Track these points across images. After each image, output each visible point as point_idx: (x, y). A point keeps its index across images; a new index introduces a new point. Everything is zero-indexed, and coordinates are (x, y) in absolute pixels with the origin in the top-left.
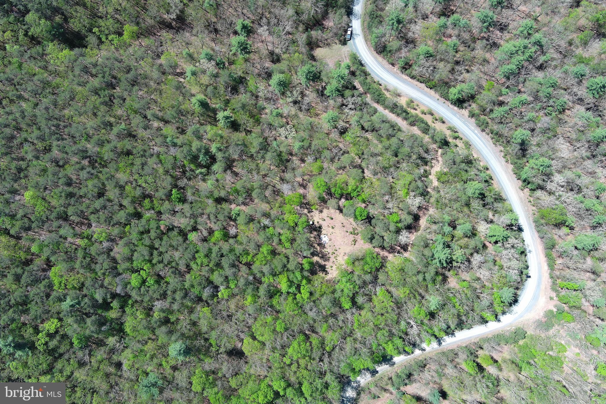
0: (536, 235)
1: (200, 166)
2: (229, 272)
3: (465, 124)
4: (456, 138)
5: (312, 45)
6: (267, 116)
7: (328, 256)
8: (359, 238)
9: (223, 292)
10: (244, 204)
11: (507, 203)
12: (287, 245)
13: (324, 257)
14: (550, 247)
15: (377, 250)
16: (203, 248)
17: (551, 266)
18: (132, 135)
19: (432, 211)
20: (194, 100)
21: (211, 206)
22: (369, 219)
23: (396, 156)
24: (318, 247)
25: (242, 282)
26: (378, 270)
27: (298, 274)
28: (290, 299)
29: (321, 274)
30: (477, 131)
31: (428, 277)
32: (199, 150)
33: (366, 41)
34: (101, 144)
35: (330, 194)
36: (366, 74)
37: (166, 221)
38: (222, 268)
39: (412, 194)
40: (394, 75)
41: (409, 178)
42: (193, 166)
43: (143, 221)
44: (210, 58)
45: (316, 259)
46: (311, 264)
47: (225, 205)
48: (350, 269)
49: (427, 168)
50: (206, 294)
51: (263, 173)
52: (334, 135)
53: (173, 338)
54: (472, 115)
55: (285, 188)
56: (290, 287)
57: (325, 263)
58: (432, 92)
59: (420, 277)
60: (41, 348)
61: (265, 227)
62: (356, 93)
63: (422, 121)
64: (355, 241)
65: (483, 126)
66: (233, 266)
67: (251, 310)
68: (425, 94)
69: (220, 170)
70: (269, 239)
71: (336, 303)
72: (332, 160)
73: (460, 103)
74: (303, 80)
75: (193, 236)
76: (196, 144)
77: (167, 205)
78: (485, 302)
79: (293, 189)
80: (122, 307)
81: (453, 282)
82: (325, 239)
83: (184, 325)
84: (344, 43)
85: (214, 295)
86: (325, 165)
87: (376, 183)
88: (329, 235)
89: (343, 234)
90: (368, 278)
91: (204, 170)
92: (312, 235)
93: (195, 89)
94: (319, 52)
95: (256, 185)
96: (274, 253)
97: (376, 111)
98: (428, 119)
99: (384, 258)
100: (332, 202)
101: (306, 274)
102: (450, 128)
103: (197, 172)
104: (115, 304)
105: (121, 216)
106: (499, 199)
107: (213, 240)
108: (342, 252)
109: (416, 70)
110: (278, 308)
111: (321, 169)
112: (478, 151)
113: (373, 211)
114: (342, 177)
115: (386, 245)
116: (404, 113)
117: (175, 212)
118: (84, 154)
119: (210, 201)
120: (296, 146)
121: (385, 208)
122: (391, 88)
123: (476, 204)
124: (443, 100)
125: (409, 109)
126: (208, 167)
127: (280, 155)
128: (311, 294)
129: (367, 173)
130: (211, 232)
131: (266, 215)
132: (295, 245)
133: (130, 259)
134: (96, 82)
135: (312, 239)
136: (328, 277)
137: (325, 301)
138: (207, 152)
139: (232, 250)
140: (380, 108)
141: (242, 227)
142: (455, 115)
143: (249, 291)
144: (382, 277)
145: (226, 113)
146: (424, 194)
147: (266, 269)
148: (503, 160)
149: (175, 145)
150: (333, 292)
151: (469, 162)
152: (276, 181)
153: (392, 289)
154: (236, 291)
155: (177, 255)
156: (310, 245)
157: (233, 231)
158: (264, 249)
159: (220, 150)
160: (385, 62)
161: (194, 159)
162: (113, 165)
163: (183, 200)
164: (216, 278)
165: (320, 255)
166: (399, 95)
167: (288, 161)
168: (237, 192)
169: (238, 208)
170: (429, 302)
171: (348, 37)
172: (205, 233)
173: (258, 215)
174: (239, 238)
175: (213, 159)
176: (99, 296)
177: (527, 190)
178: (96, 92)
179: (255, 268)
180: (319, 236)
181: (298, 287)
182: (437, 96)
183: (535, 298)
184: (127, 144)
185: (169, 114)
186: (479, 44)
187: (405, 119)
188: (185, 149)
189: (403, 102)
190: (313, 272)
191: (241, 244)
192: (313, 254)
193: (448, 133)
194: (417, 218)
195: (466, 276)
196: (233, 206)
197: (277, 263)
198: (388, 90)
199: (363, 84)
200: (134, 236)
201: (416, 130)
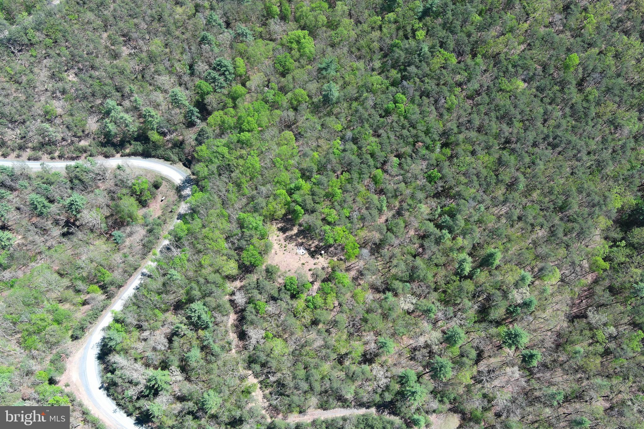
1: (442, 214)
2: (347, 157)
7: (288, 241)
12: (326, 211)
13: (290, 239)
19: (234, 354)
20: (499, 254)
24: (300, 241)
28: (288, 181)
31: (195, 286)
32: (455, 221)
38: (355, 155)
39: (262, 341)
42: (447, 209)
44: (526, 304)
45: (295, 229)
49: (267, 391)
56: (296, 187)
57: (285, 235)
70: (342, 204)
82: (302, 251)
88: (301, 257)
89: (291, 266)
91: (437, 214)
92: (313, 245)
103: (440, 209)
104: (398, 76)
108: (280, 253)
132: (319, 216)
135: (311, 242)
138: (448, 227)
139: (360, 172)
143: (322, 159)
144: (233, 253)
154: (331, 151)
158: (338, 193)
159: (441, 237)
161: (452, 214)
164: (352, 146)
165: (294, 237)
176: (412, 69)
179: (332, 176)
180: (308, 250)
181: (289, 191)
191: (358, 182)
197: (320, 192)
201: (306, 419)
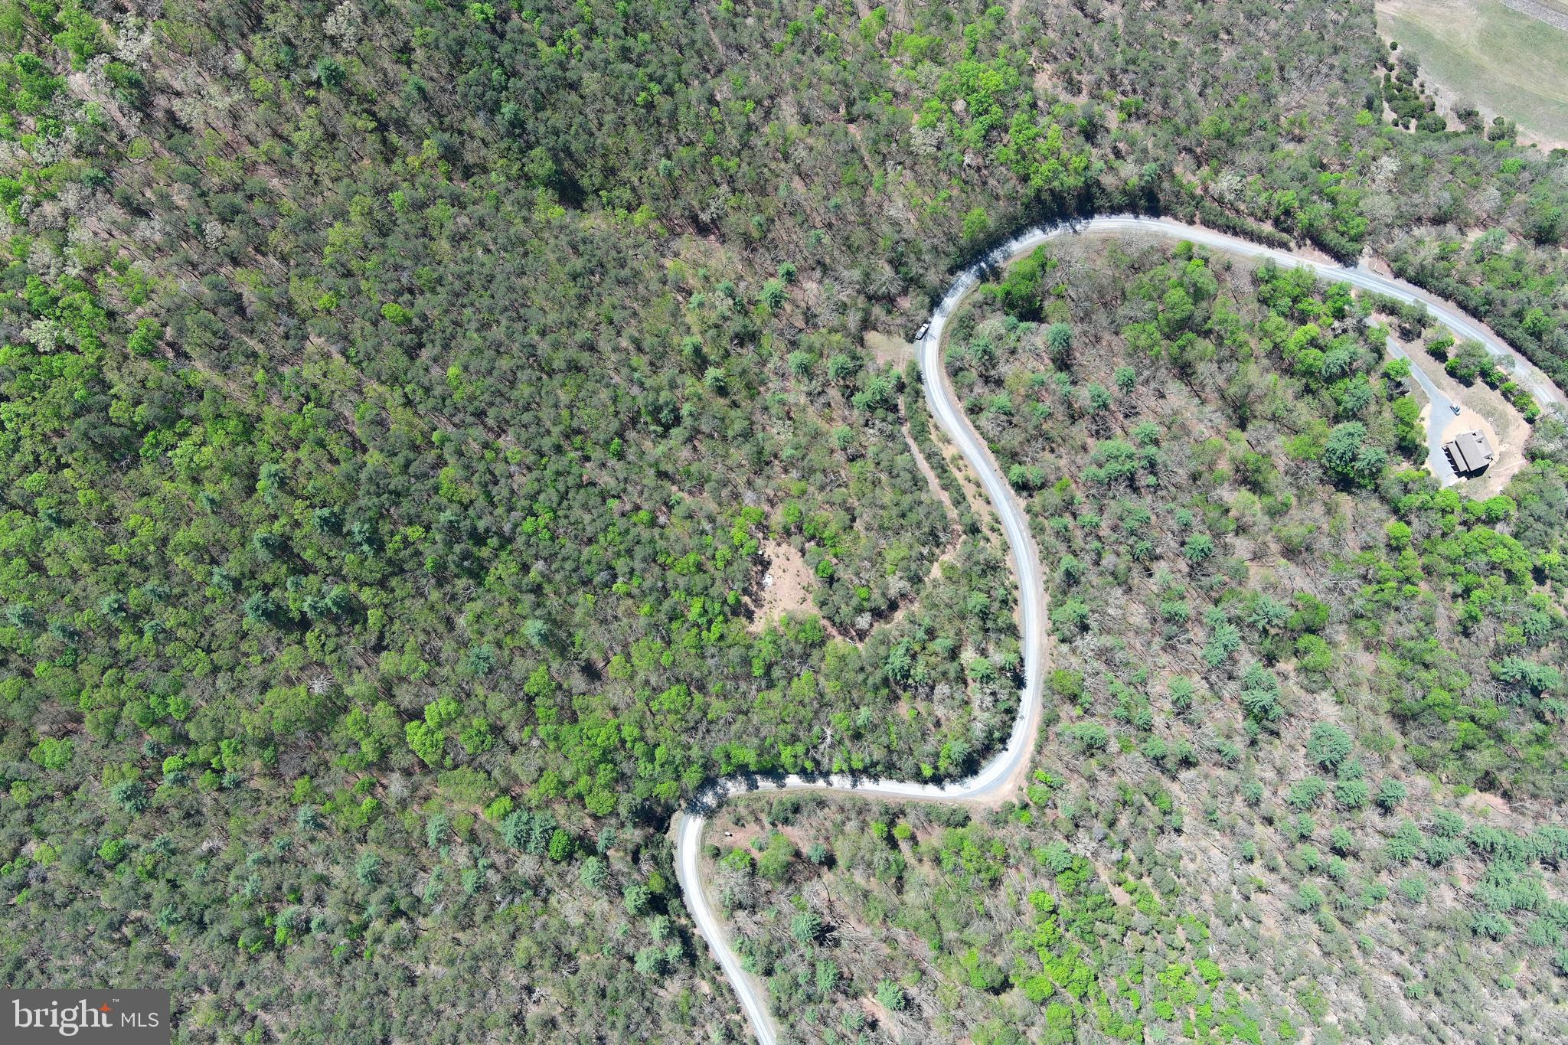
0: (1040, 700)
1: (658, 422)
2: (638, 565)
3: (1015, 517)
4: (993, 530)
5: (867, 324)
6: (769, 395)
7: (762, 602)
8: (810, 597)
9: (619, 586)
10: (690, 493)
11: (1021, 644)
12: (720, 564)
13: (757, 601)
14: (1049, 721)
15: (826, 622)
16: (622, 524)
17: (1039, 749)
18: (591, 347)
19: (916, 607)
20: (687, 340)
21: (650, 478)
22: (831, 580)
23: (903, 516)
24: (755, 587)
25: (647, 584)
26: (813, 645)
27: (717, 606)
28: (695, 631)
29: (744, 620)
30: (1027, 533)
31: (870, 681)
32: (667, 404)
33: (941, 350)
34: (556, 346)
35: (800, 529)
36: (918, 394)
37: (589, 470)
38: (632, 557)
39: (899, 574)
40: (955, 412)
41: (904, 552)
42: (649, 419)
43: (565, 460)
44: (731, 294)
45: (746, 599)
46: (738, 601)
47: (667, 484)
48: (782, 629)
49: (937, 551)
50: (603, 576)
51: (729, 462)
52: (839, 457)
53: (538, 613)
54: (1028, 511)
55: (749, 496)
56: (701, 615)
57: (755, 609)
58: (992, 457)
59: (861, 677)
60: (389, 553)
61: (703, 532)
62: (891, 417)
63: (959, 489)
64: (804, 600)
65: (1037, 530)
66: (644, 560)
67: (642, 622)
68: (983, 455)
69: (681, 439)
70: (701, 549)
71: (747, 662)
72: (822, 488)
73: (1023, 487)
74: (831, 373)
75: (613, 503)
76: (665, 396)
77: (597, 454)
78: (929, 748)
79: (757, 502)
80: (497, 551)
81: (904, 709)
82: (768, 580)
83: (553, 602)
84: (911, 339)
85: (607, 585)
86: (811, 489)
87: (863, 541)
88: (775, 577)
89: (793, 584)
90: (798, 649)
91: (659, 429)
92: (755, 568)
93: (691, 319)
94: (871, 337)
95: (715, 476)
96: (700, 568)
97: (906, 449)
98: (969, 490)
99: (829, 636)
100: (797, 539)
101: (727, 609)
102: (992, 514)
103: (652, 428)
104: (493, 542)
105: (547, 443)
106: (1012, 631)
107: (634, 519)
108: (781, 605)
109: (983, 420)
110: (674, 637)
111: (804, 492)
112: (1015, 560)
113: (844, 574)
114: (824, 514)
115: (837, 620)
116: (942, 470)
117: (603, 465)
118: (531, 351)
119: (652, 471)
120: (787, 452)
121: (857, 574)
122: (943, 428)
123: (974, 623)
124: (1000, 473)
125: (951, 466)
126: (667, 428)
127: (760, 453)
128: (722, 637)
129: (858, 525)
130: (637, 508)
131: (711, 519)
132: (730, 569)
133: (534, 497)
134: (577, 264)
135: (753, 573)
136: (752, 628)
137: (734, 654)
138: (675, 410)
139: (652, 541)
140: (914, 448)
141: (674, 520)
142: (1007, 500)
143: (651, 599)
144: (816, 654)
145: (719, 373)
146: (916, 580)
147: (682, 582)
148: (1042, 586)
149: (641, 385)
150: (749, 647)
151: (992, 568)
152: (741, 480)
153: (822, 680)
154: (635, 591)
155: (587, 518)
156: (747, 577)
157: (662, 519)
158: (692, 558)
159: (691, 414)
160: (951, 389)
161: (657, 410)
162: (558, 378)
163: (621, 456)
164: (621, 565)
165: (753, 597)
166: (949, 442)
167: (767, 464)
168: (689, 474)
169: (681, 494)
170: (859, 714)
171: (919, 335)
172: (628, 507)
173: (701, 515)
174: (667, 531)
175: (677, 421)
176: (481, 525)
177: (1055, 638)
178: (575, 277)
179: (670, 575)
180: (763, 573)
181: (710, 622)
182: (996, 465)
183: (1001, 779)
184: (585, 358)
185: (648, 342)
186: (1083, 424)
187: (939, 477)
188: (651, 397)
189: (948, 452)
190: (735, 613)
191: (667, 539)
192: (745, 591)
193: (987, 519)
194: (893, 606)
195: (921, 706)
196: (674, 488)
197: (699, 580)
198: (937, 428)
199: (909, 407)
200: (548, 473)
201: (945, 497)
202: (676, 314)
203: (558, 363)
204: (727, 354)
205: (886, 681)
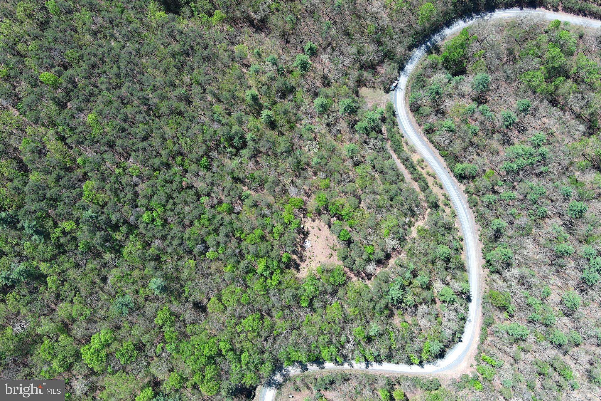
0: (480, 309)
1: (232, 146)
2: (222, 239)
3: (458, 196)
4: (446, 205)
5: (360, 82)
6: (300, 127)
7: (305, 258)
8: (335, 254)
9: (211, 254)
10: (255, 190)
11: (467, 274)
12: (276, 236)
13: (301, 258)
14: (488, 323)
15: (346, 269)
16: (209, 212)
17: (482, 340)
18: (188, 101)
19: (402, 256)
20: (248, 92)
21: (228, 182)
22: (349, 242)
23: (392, 200)
24: (300, 249)
25: (229, 251)
26: (340, 285)
27: (276, 264)
28: (262, 280)
29: (294, 271)
30: (467, 206)
31: (378, 307)
32: (236, 134)
33: (406, 96)
34: (162, 98)
35: (327, 210)
36: (394, 123)
37: (189, 179)
38: (218, 234)
39: (392, 236)
40: (417, 133)
41: (395, 222)
42: (226, 144)
43: (171, 172)
44: (274, 64)
45: (294, 257)
46: (289, 259)
47: (240, 185)
48: (318, 275)
49: (413, 220)
50: (197, 249)
51: (279, 171)
52: (349, 163)
53: (158, 274)
54: (467, 192)
55: (293, 191)
56: (265, 270)
57: (301, 263)
58: (442, 160)
59: (371, 305)
60: (53, 240)
61: (264, 216)
62: (380, 136)
63: (424, 181)
64: (331, 255)
65: (473, 204)
66: (227, 236)
67: (227, 276)
68: (436, 159)
69: (247, 156)
70: (264, 226)
71: (297, 298)
72: (339, 183)
73: (461, 177)
74: (342, 110)
75: (205, 200)
76: (235, 128)
77: (193, 167)
78: (416, 347)
79: (299, 194)
80: (128, 234)
81: (397, 320)
82: (308, 244)
83: (170, 266)
84: (387, 91)
85: (203, 253)
86: (332, 185)
87: (367, 216)
88: (312, 242)
89: (324, 245)
90: (330, 288)
91: (234, 151)
92: (299, 237)
93: (251, 82)
94: (363, 91)
95: (270, 179)
96: (263, 238)
97: (390, 157)
98: (430, 181)
99: (349, 278)
100: (326, 217)
101: (282, 265)
102: (445, 195)
103: (228, 150)
104: (124, 229)
105: (156, 162)
106: (462, 268)
107: (220, 209)
108: (317, 259)
109: (436, 137)
110: (249, 283)
111: (328, 187)
112: (460, 223)
113: (355, 237)
114: (341, 200)
115: (354, 268)
116: (412, 169)
117: (197, 175)
118: (146, 101)
119: (229, 178)
120: (315, 160)
121: (365, 238)
122: (410, 144)
123: (440, 264)
124: (448, 170)
125: (418, 166)
126: (238, 149)
127: (299, 162)
128: (280, 283)
129: (363, 205)
130: (220, 202)
131: (270, 207)
132: (282, 239)
133: (149, 198)
134: (176, 47)
135: (298, 240)
136: (299, 275)
137: (288, 293)
138: (242, 137)
139: (231, 223)
140: (394, 156)
141: (245, 208)
142: (453, 186)
143: (232, 260)
144: (341, 292)
145: (270, 113)
146: (402, 239)
147: (252, 249)
148: (478, 238)
149: (219, 121)
150: (298, 289)
151: (449, 228)
152: (288, 181)
153: (346, 306)
154: (222, 256)
155: (187, 209)
156: (295, 244)
157: (237, 208)
158: (257, 233)
159: (252, 139)
160: (414, 120)
161: (230, 138)
162: (164, 119)
163: (208, 168)
164: (210, 240)
165: (299, 255)
166: (414, 152)
167: (304, 170)
168: (253, 178)
169: (249, 192)
170: (371, 327)
171: (392, 88)
172: (215, 201)
173: (263, 204)
174: (240, 216)
175: (245, 145)
176: (114, 218)
177: (487, 271)
178: (174, 55)
179: (244, 244)
180: (304, 239)
181: (272, 274)
182: (445, 165)
183: (459, 360)
184: (182, 106)
185: (224, 95)
186: (497, 136)
187: (411, 173)
188: (227, 128)
189: (415, 158)
190: (288, 267)
191: (241, 221)
192: (294, 252)
193: (441, 198)
194: (388, 256)
195: (409, 319)
196: (245, 188)
197: (263, 247)
198: (407, 144)
199: (389, 131)
200: (160, 181)
201: (416, 186)
202: (241, 77)
203: (164, 109)
204: (274, 103)
205: (386, 307)
